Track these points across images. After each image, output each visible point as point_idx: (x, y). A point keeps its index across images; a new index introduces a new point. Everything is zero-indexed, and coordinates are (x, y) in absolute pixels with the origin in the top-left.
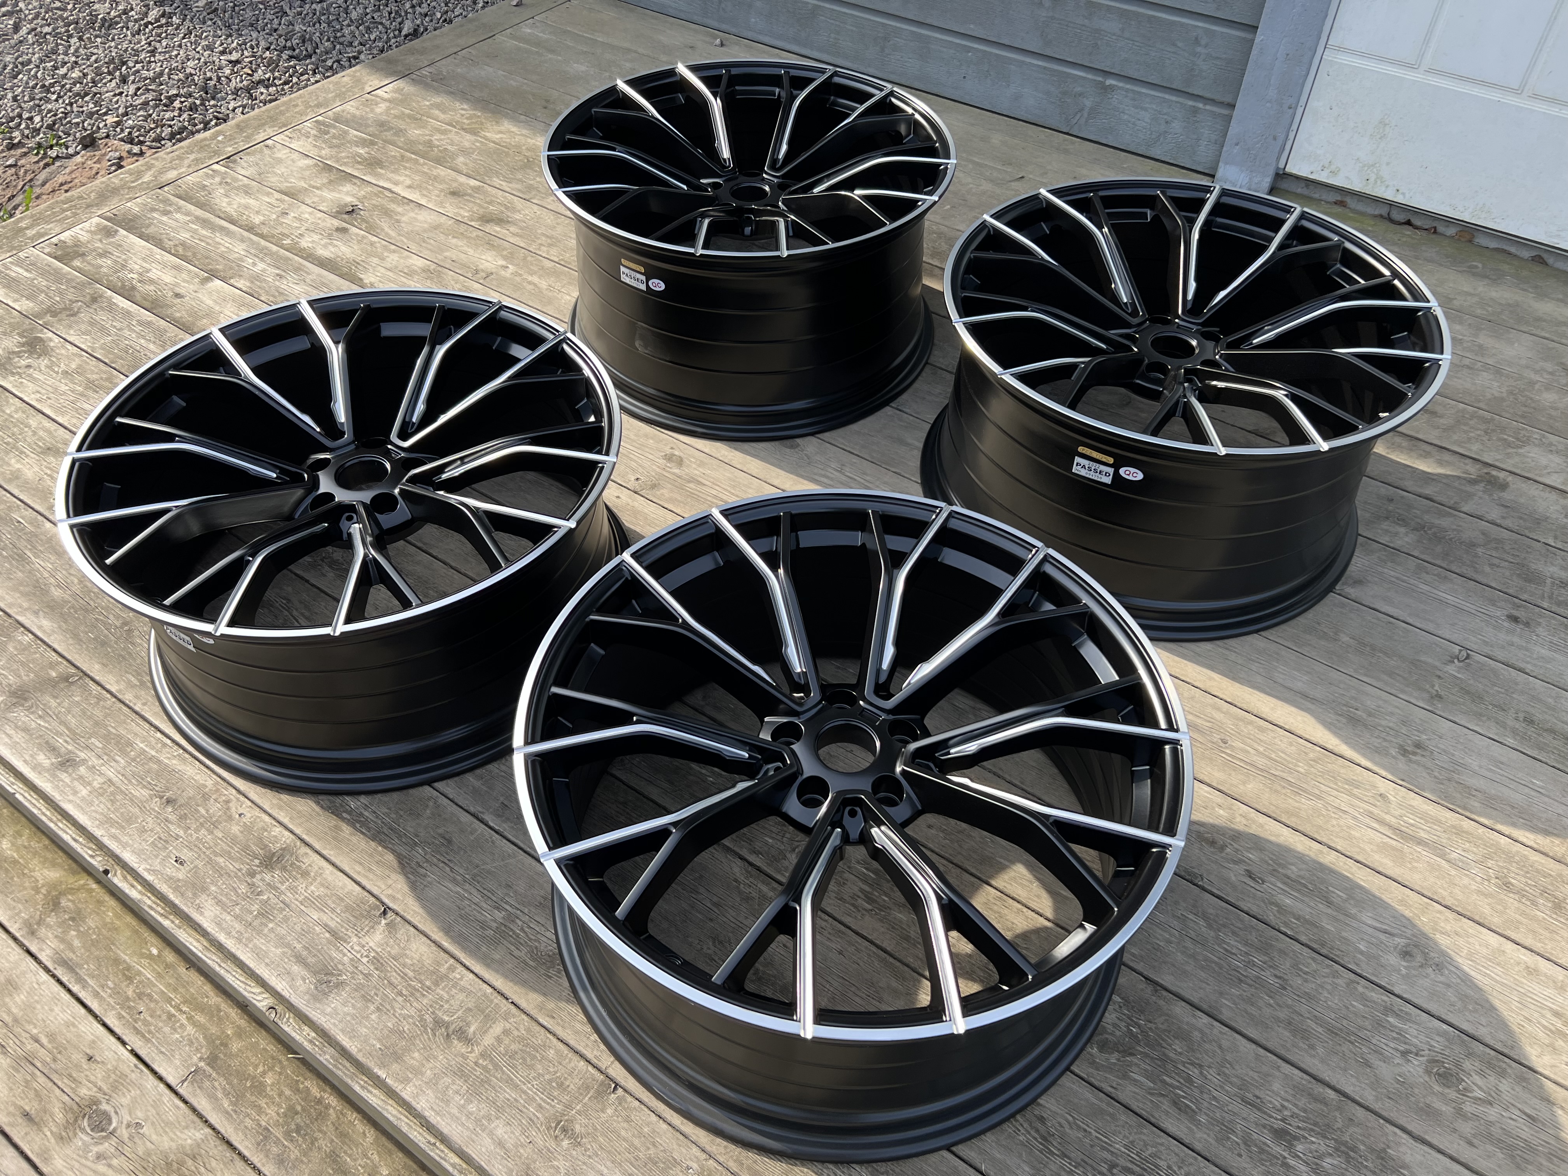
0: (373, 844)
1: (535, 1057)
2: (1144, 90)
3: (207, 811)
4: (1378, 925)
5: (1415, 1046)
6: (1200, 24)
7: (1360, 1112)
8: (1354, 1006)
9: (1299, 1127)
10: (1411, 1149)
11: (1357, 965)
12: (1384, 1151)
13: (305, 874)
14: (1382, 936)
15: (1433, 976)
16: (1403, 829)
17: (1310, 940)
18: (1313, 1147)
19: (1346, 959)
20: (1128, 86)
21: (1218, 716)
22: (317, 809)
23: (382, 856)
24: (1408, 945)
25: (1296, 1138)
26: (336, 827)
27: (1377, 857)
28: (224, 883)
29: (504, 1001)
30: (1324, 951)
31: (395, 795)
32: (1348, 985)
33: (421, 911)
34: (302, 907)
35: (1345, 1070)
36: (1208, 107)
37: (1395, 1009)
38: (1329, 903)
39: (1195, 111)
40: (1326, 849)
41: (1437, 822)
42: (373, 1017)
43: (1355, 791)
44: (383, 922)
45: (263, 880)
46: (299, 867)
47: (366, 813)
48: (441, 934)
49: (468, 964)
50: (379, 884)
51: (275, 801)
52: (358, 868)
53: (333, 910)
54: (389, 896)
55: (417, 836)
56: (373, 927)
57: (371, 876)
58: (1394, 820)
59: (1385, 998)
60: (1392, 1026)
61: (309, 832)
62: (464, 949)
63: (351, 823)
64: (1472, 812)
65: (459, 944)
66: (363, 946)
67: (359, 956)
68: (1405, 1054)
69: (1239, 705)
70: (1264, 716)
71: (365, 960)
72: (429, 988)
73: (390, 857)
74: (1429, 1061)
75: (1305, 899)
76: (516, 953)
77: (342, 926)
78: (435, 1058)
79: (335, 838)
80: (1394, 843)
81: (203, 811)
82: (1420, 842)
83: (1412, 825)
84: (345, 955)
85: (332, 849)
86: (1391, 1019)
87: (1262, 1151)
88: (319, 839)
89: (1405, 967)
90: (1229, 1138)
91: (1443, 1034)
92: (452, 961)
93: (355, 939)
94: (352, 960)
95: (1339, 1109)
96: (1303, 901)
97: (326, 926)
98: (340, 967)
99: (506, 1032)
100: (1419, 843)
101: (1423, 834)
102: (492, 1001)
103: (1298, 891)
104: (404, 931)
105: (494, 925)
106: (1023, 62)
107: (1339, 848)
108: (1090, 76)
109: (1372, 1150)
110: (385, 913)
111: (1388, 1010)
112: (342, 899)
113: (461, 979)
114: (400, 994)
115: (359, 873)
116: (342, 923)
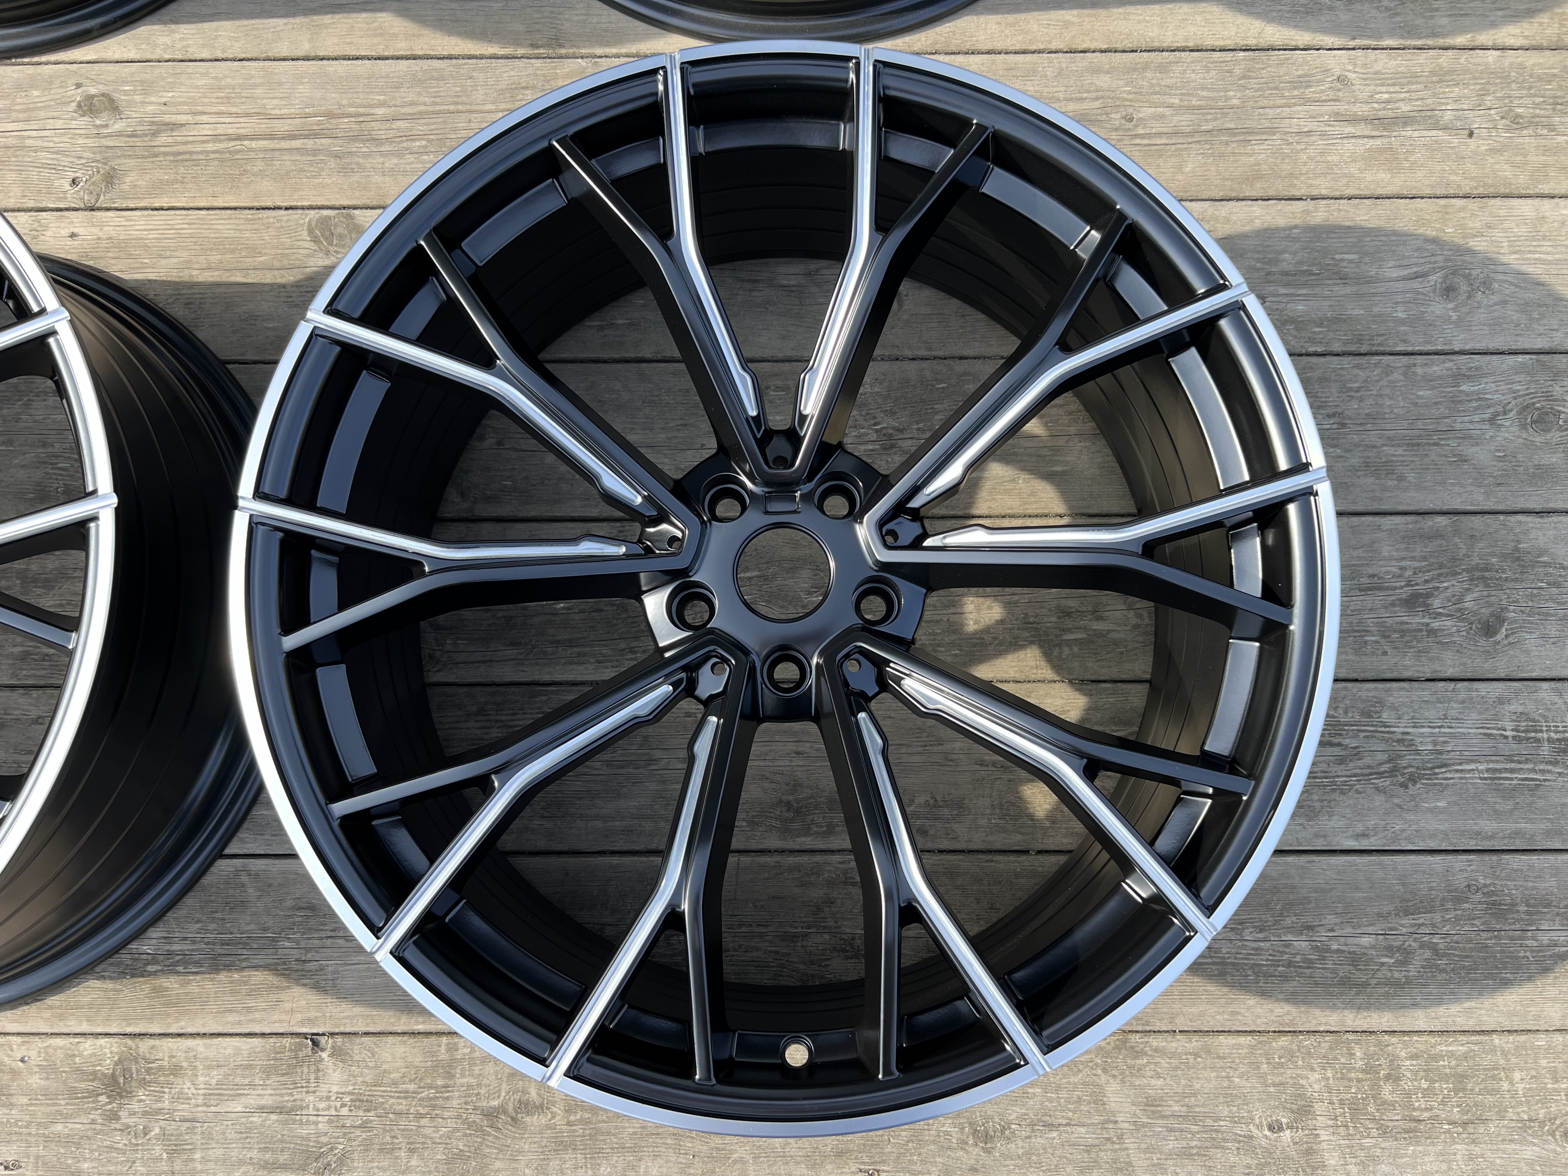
0: (222, 976)
4: (1404, 272)
5: (1499, 403)
7: (1477, 520)
8: (1421, 397)
9: (1426, 581)
10: (1540, 529)
11: (1405, 341)
12: (1516, 549)
13: (176, 1070)
14: (1415, 284)
15: (1485, 301)
16: (1381, 114)
17: (1345, 344)
18: (1448, 593)
19: (1391, 342)
21: (1103, 81)
22: (109, 985)
23: (245, 983)
24: (1446, 277)
25: (1428, 595)
26: (158, 991)
27: (1369, 176)
30: (1364, 349)
31: (190, 900)
32: (1405, 374)
33: (355, 1012)
34: (213, 1109)
35: (1443, 483)
37: (1464, 371)
38: (1344, 278)
40: (1310, 204)
41: (1413, 77)
42: (414, 1162)
43: (1309, 92)
44: (324, 1055)
45: (133, 1114)
46: (161, 1068)
47: (176, 947)
48: (404, 1018)
50: (275, 1018)
51: (47, 1014)
52: (232, 1018)
53: (252, 1085)
54: (302, 1023)
55: (265, 930)
56: (318, 1070)
57: (257, 1015)
58: (1366, 108)
59: (1449, 365)
60: (1467, 394)
61: (128, 1020)
63: (170, 970)
64: (1444, 35)
66: (328, 1098)
67: (334, 1113)
68: (1492, 420)
69: (1119, 46)
70: (1156, 44)
71: (345, 1111)
72: (446, 1086)
73: (258, 977)
74: (1519, 413)
75: (1317, 290)
77: (281, 1095)
78: (520, 1152)
79: (167, 1005)
80: (1378, 142)
82: (1406, 121)
83: (1388, 102)
84: (316, 1123)
85: (178, 1020)
86: (1464, 388)
87: (1403, 633)
88: (150, 1020)
89: (1454, 310)
90: (1366, 642)
91: (1520, 369)
93: (311, 1098)
94: (330, 1122)
95: (1457, 532)
96: (1315, 295)
97: (262, 1109)
98: (324, 1139)
100: (1405, 124)
101: (1405, 108)
103: (1305, 285)
104: (358, 1049)
107: (1324, 192)
109: (1504, 557)
110: (315, 1044)
111: (1459, 377)
112: (249, 1067)
114: (419, 1116)
115: (239, 1023)
116: (278, 1092)
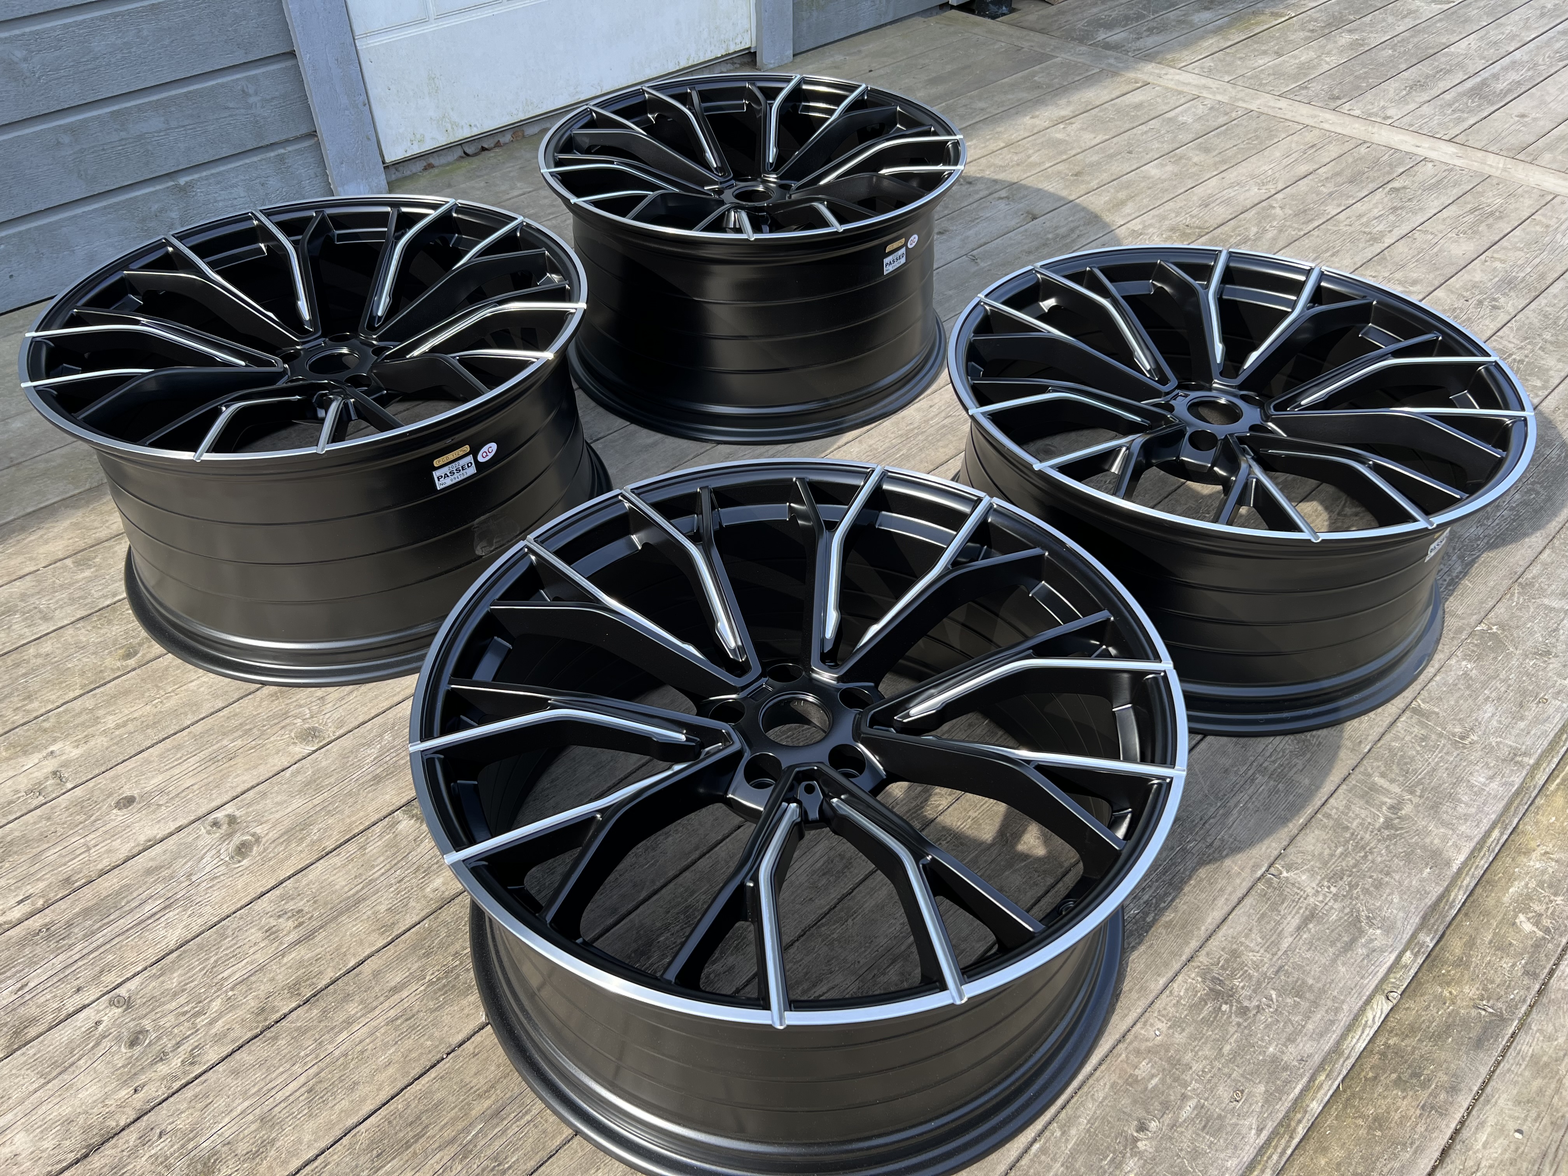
0: (1186, 889)
1: (1402, 756)
2: (222, 168)
3: (1153, 1076)
6: (238, 76)
20: (204, 174)
22: (1142, 948)
23: (1201, 880)
26: (1168, 925)
28: (1262, 1040)
29: (1353, 776)
33: (1266, 842)
34: (1280, 953)
36: (289, 149)
39: (281, 159)
42: (1397, 877)
44: (1285, 874)
45: (1250, 998)
46: (1227, 961)
47: (1146, 897)
48: (1291, 825)
49: (1319, 803)
50: (1239, 882)
51: (1134, 995)
52: (1221, 901)
53: (1278, 923)
54: (1253, 871)
56: (1293, 884)
57: (1230, 889)
61: (1175, 954)
62: (1302, 807)
63: (1160, 912)
65: (1299, 810)
66: (1317, 891)
67: (1330, 895)
71: (1333, 890)
72: (1353, 834)
73: (1203, 872)
76: (1300, 767)
77: (1297, 912)
78: (1425, 827)
79: (1183, 927)
81: (1154, 1081)
85: (1199, 929)
92: (1319, 816)
94: (1335, 900)
97: (1299, 929)
98: (1347, 910)
99: (1383, 775)
102: (1355, 786)
104: (1294, 857)
105: (1272, 783)
106: (75, 216)
108: (158, 187)
110: (1273, 874)
112: (1262, 916)
113: (1337, 809)
114: (1366, 856)
115: (1228, 900)
116: (1293, 912)
